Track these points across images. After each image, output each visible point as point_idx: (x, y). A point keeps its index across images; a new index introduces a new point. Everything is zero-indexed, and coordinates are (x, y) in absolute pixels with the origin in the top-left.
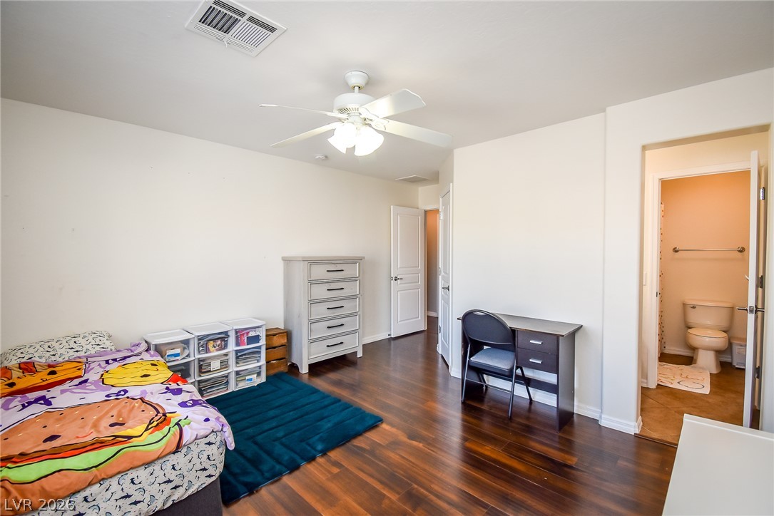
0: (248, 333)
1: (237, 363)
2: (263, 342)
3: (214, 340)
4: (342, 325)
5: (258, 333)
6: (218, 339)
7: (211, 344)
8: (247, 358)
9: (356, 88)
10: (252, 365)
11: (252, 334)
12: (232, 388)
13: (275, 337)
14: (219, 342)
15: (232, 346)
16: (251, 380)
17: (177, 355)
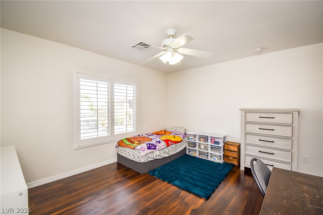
0: (215, 139)
1: (211, 150)
2: (221, 145)
3: (203, 138)
4: (273, 154)
5: (219, 141)
6: (204, 138)
7: (201, 139)
8: (215, 150)
9: (171, 36)
10: (217, 154)
11: (216, 140)
12: (209, 159)
13: (231, 146)
14: (204, 139)
15: (209, 143)
16: (215, 159)
17: (192, 139)
